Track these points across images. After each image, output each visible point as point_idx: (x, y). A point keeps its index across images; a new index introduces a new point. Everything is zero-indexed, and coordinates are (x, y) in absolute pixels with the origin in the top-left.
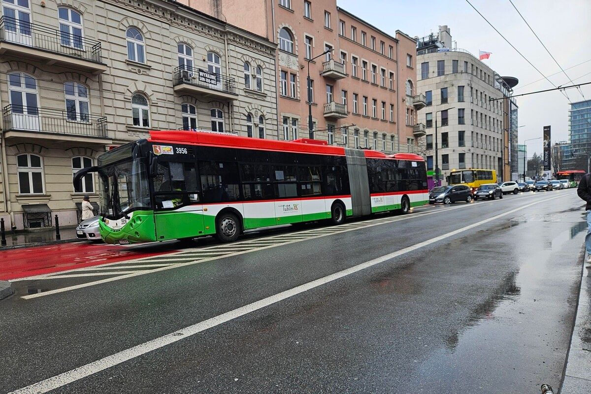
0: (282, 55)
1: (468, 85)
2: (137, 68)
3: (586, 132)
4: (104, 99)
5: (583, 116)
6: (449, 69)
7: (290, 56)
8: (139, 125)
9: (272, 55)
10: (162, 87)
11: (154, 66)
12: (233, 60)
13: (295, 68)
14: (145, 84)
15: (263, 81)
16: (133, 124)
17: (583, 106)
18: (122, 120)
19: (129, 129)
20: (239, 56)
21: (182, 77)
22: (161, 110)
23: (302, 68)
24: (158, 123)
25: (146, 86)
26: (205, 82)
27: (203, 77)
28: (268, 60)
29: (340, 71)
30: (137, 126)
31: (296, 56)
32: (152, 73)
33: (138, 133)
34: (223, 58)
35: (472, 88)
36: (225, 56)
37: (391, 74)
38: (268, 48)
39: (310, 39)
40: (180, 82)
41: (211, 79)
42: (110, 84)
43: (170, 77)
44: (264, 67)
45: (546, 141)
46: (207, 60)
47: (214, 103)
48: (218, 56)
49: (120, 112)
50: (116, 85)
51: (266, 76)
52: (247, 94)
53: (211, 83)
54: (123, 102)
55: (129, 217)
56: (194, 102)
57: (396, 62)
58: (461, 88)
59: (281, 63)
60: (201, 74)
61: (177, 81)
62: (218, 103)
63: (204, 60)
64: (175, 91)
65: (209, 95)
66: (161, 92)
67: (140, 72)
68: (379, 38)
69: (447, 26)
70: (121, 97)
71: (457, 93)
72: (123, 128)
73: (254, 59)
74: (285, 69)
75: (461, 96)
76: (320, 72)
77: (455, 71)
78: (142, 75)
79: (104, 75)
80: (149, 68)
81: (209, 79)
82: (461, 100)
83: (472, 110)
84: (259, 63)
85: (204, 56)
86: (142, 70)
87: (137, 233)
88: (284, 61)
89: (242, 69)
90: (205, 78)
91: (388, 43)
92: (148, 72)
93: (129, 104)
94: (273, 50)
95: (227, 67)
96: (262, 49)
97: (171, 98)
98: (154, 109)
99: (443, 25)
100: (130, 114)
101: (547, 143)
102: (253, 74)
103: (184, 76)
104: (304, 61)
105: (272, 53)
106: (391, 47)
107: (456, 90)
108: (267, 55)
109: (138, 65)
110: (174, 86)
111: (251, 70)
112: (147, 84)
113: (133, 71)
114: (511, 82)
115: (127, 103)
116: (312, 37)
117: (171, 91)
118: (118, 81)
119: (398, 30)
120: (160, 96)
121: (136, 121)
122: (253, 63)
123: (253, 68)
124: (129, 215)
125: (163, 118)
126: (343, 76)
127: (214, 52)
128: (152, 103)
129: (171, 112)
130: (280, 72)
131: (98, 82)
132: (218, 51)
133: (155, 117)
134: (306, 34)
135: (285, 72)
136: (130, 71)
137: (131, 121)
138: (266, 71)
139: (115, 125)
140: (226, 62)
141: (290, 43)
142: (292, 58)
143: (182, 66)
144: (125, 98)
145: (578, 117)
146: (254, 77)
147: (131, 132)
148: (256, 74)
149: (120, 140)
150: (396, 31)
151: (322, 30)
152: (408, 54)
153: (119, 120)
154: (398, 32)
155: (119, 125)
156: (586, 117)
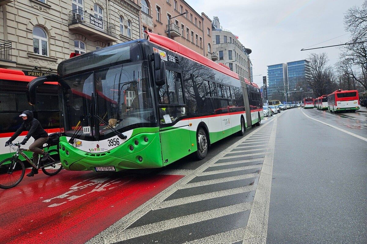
0: (143, 16)
1: (234, 50)
2: (39, 6)
3: (276, 81)
4: (8, 27)
5: (274, 72)
6: (222, 40)
7: (148, 17)
8: (39, 54)
9: (137, 14)
10: (60, 24)
11: (53, 6)
12: (112, 13)
13: (151, 26)
14: (46, 20)
15: (132, 31)
16: (33, 52)
17: (274, 67)
18: (24, 48)
19: (30, 56)
20: (117, 11)
21: (75, 19)
22: (58, 43)
23: (155, 27)
24: (56, 53)
25: (46, 22)
26: (95, 25)
27: (93, 21)
28: (134, 17)
29: (177, 32)
30: (37, 54)
31: (152, 18)
32: (51, 12)
33: (38, 60)
34: (105, 10)
35: (235, 52)
36: (107, 9)
37: (201, 38)
38: (135, 8)
39: (159, 8)
40: (74, 22)
41: (99, 23)
42: (14, 15)
43: (66, 18)
44: (132, 21)
45: (264, 84)
46: (93, 10)
47: (99, 42)
48: (101, 8)
49: (22, 40)
50: (20, 17)
51: (134, 28)
52: (122, 39)
53: (99, 26)
54: (25, 32)
55: (126, 137)
56: (84, 39)
57: (203, 31)
58: (230, 51)
59: (142, 20)
60: (92, 18)
61: (71, 22)
62: (101, 43)
63: (92, 9)
64: (70, 29)
65: (97, 35)
66: (58, 29)
67: (41, 9)
68: (194, 16)
69: (217, 17)
70: (23, 27)
71: (228, 54)
72: (25, 54)
73: (126, 15)
74: (146, 25)
75: (230, 56)
76: (165, 31)
77: (226, 42)
78: (43, 12)
79: (8, 6)
80: (49, 7)
81: (97, 23)
82: (230, 59)
83: (236, 64)
84: (129, 18)
85: (92, 6)
86: (43, 8)
87: (139, 158)
88: (144, 20)
89: (119, 20)
90: (95, 21)
91: (198, 19)
92: (48, 10)
93: (31, 34)
94: (138, 11)
95: (108, 17)
96: (131, 9)
97: (67, 34)
98: (52, 41)
99: (215, 16)
100: (31, 43)
101: (265, 85)
102: (125, 25)
103: (78, 18)
104: (156, 22)
105: (137, 13)
106: (200, 22)
107: (228, 53)
108: (134, 14)
109: (40, 3)
110: (69, 25)
111: (124, 22)
112: (47, 20)
113: (35, 7)
114: (249, 51)
115: (28, 34)
116: (160, 7)
117: (67, 29)
118: (21, 13)
119: (203, 13)
120: (58, 31)
121: (36, 50)
122: (125, 17)
123: (125, 21)
124: (124, 134)
125: (59, 49)
126: (179, 35)
127: (98, 5)
128: (51, 36)
129: (66, 45)
130: (142, 27)
131: (3, 12)
132: (102, 4)
133: (53, 47)
134: (156, 4)
135: (145, 28)
136: (32, 7)
137: (31, 50)
138: (133, 24)
139: (17, 51)
140: (107, 13)
141: (147, 9)
142: (149, 19)
143: (74, 10)
144: (27, 29)
145: (271, 73)
146: (126, 27)
147: (31, 59)
148: (127, 25)
149: (22, 65)
150: (202, 13)
151: (166, 4)
152: (208, 28)
153: (20, 47)
154: (203, 14)
155: (20, 52)
156: (275, 73)
